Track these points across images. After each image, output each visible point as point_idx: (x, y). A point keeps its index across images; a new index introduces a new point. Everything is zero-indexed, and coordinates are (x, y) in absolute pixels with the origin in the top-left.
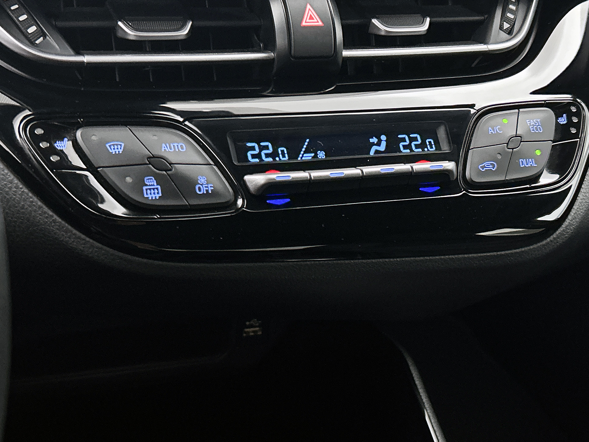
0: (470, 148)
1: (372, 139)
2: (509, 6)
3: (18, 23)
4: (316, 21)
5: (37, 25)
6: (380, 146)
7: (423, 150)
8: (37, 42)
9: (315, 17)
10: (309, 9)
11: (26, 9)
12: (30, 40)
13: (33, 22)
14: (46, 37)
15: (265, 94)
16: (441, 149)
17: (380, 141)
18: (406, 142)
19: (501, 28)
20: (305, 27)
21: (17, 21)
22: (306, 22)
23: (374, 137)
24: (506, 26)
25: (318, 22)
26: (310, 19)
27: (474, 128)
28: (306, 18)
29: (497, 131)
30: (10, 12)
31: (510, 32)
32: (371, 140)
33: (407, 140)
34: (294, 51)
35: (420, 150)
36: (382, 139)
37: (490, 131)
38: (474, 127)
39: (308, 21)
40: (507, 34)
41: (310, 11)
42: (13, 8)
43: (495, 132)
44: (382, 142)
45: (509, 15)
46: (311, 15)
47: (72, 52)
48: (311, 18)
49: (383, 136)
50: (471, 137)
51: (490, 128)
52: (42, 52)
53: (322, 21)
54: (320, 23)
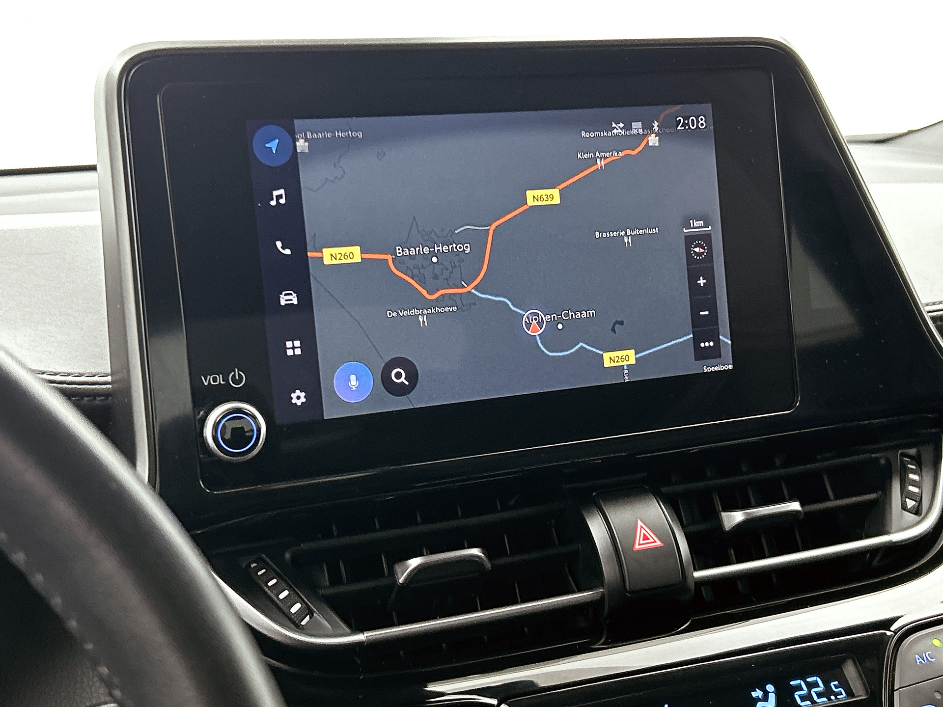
0: (895, 689)
1: (755, 692)
2: (908, 476)
3: (278, 602)
4: (653, 541)
5: (301, 601)
6: (767, 701)
7: (829, 699)
8: (303, 623)
9: (651, 536)
10: (642, 527)
11: (285, 581)
12: (294, 623)
13: (296, 598)
14: (313, 615)
15: (596, 646)
16: (854, 695)
17: (766, 694)
18: (803, 690)
19: (904, 507)
20: (638, 551)
21: (276, 599)
22: (640, 544)
23: (757, 689)
24: (910, 503)
25: (655, 542)
26: (644, 540)
27: (894, 658)
28: (639, 539)
29: (927, 658)
30: (267, 590)
31: (917, 511)
32: (754, 694)
33: (803, 688)
34: (630, 586)
35: (825, 699)
36: (769, 691)
37: (918, 661)
38: (894, 656)
39: (642, 542)
40: (915, 514)
41: (642, 529)
42: (270, 584)
43: (926, 661)
44: (770, 694)
45: (911, 488)
46: (644, 534)
47: (348, 630)
48: (645, 538)
49: (769, 687)
50: (892, 673)
51: (917, 656)
52: (311, 635)
53: (660, 540)
54: (658, 543)
